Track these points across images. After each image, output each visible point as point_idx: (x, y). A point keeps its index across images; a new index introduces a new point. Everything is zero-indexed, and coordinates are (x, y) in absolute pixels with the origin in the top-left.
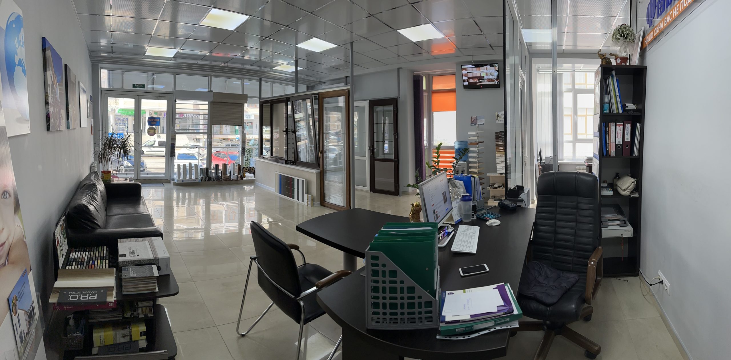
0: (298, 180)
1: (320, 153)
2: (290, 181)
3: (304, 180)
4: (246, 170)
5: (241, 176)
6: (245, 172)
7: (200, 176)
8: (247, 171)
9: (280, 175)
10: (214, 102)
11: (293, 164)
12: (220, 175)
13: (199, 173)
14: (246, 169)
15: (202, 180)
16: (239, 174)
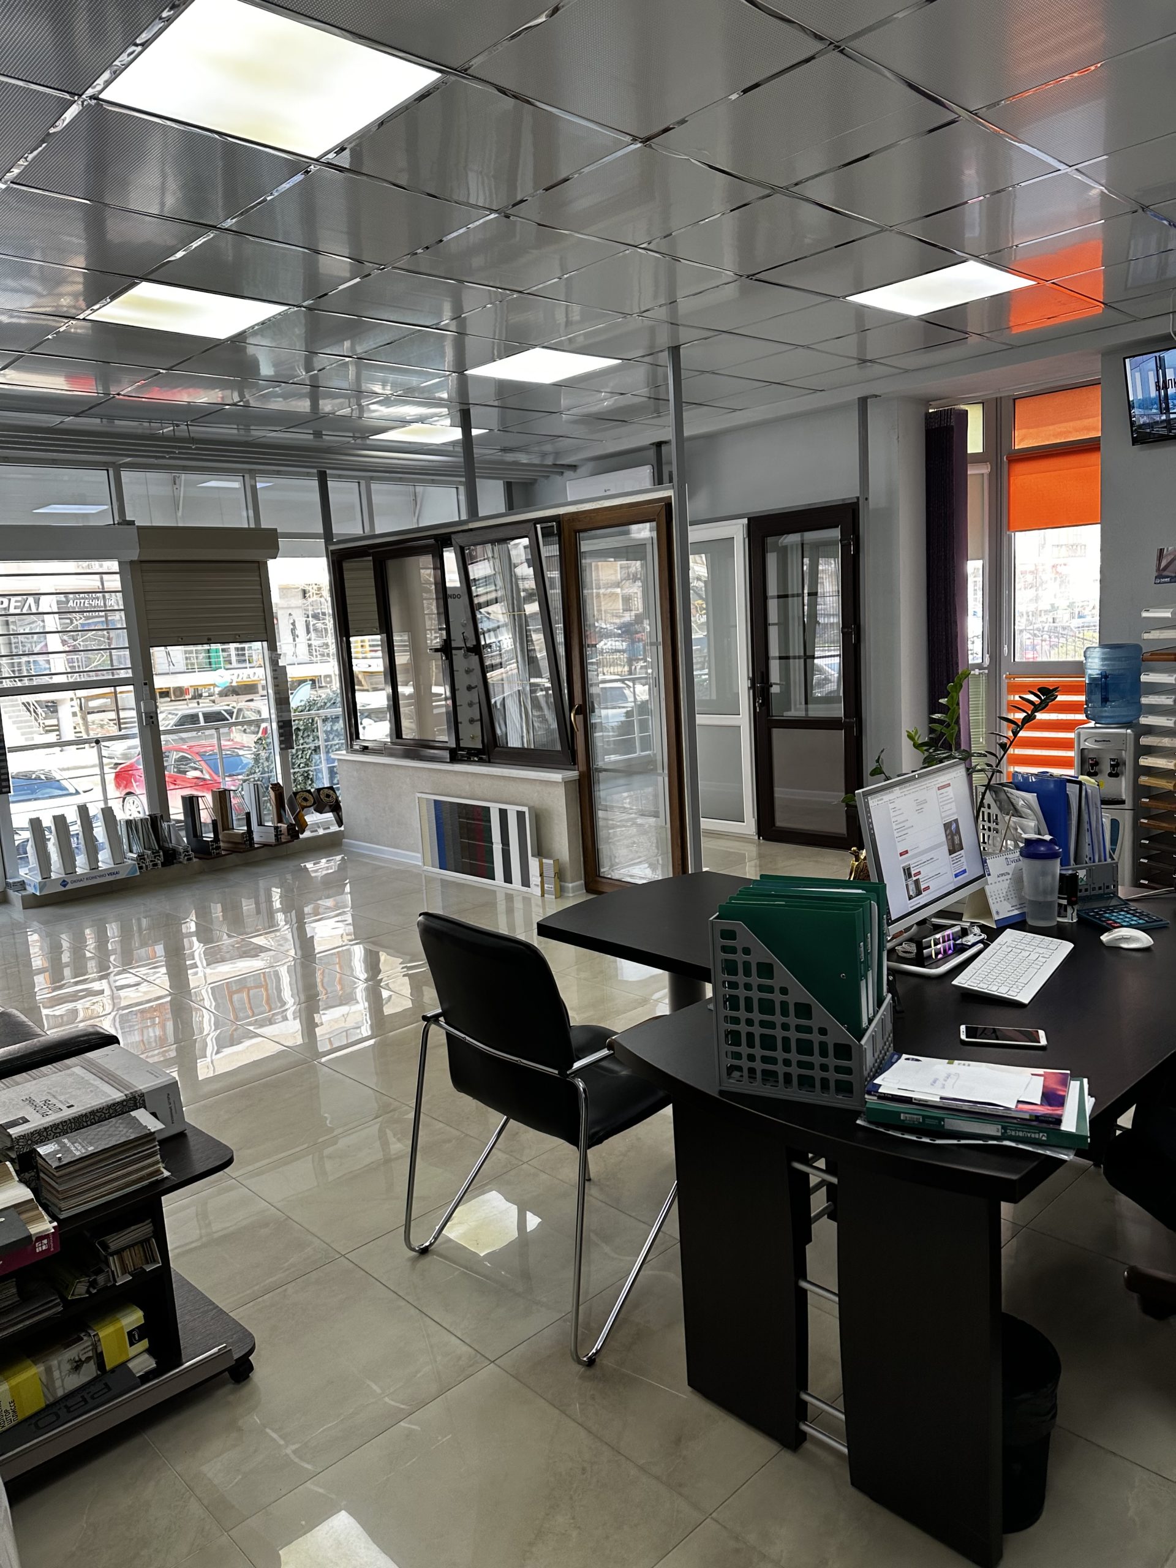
0: (503, 814)
1: (576, 714)
2: (474, 820)
3: (525, 809)
4: (305, 804)
5: (291, 828)
6: (303, 808)
7: (131, 851)
8: (308, 804)
9: (435, 801)
10: (141, 561)
11: (481, 761)
12: (209, 836)
13: (125, 840)
14: (305, 799)
15: (141, 868)
16: (280, 820)
